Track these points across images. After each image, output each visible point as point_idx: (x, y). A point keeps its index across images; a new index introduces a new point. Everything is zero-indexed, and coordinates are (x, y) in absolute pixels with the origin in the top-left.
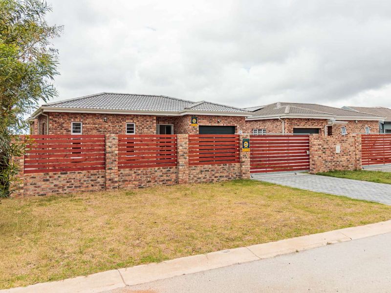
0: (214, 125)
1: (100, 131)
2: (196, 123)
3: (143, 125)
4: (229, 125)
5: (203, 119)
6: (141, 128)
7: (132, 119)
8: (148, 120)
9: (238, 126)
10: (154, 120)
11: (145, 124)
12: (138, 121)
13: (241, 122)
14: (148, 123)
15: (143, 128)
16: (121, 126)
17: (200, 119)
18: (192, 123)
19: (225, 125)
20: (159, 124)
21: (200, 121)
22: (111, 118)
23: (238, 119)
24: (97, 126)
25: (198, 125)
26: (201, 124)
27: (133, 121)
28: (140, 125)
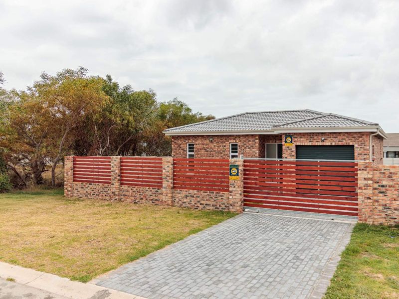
0: (317, 144)
1: (207, 151)
2: (291, 142)
3: (245, 145)
4: (340, 144)
5: (301, 138)
6: (243, 148)
7: (234, 139)
8: (250, 139)
9: (356, 146)
10: (257, 139)
11: (247, 144)
12: (240, 141)
13: (361, 139)
14: (250, 143)
15: (245, 148)
16: (224, 146)
17: (296, 138)
18: (286, 142)
19: (333, 144)
20: (277, 144)
21: (296, 139)
22: (216, 139)
23: (355, 135)
24: (204, 146)
25: (294, 145)
26: (298, 144)
27: (236, 141)
28: (242, 144)
